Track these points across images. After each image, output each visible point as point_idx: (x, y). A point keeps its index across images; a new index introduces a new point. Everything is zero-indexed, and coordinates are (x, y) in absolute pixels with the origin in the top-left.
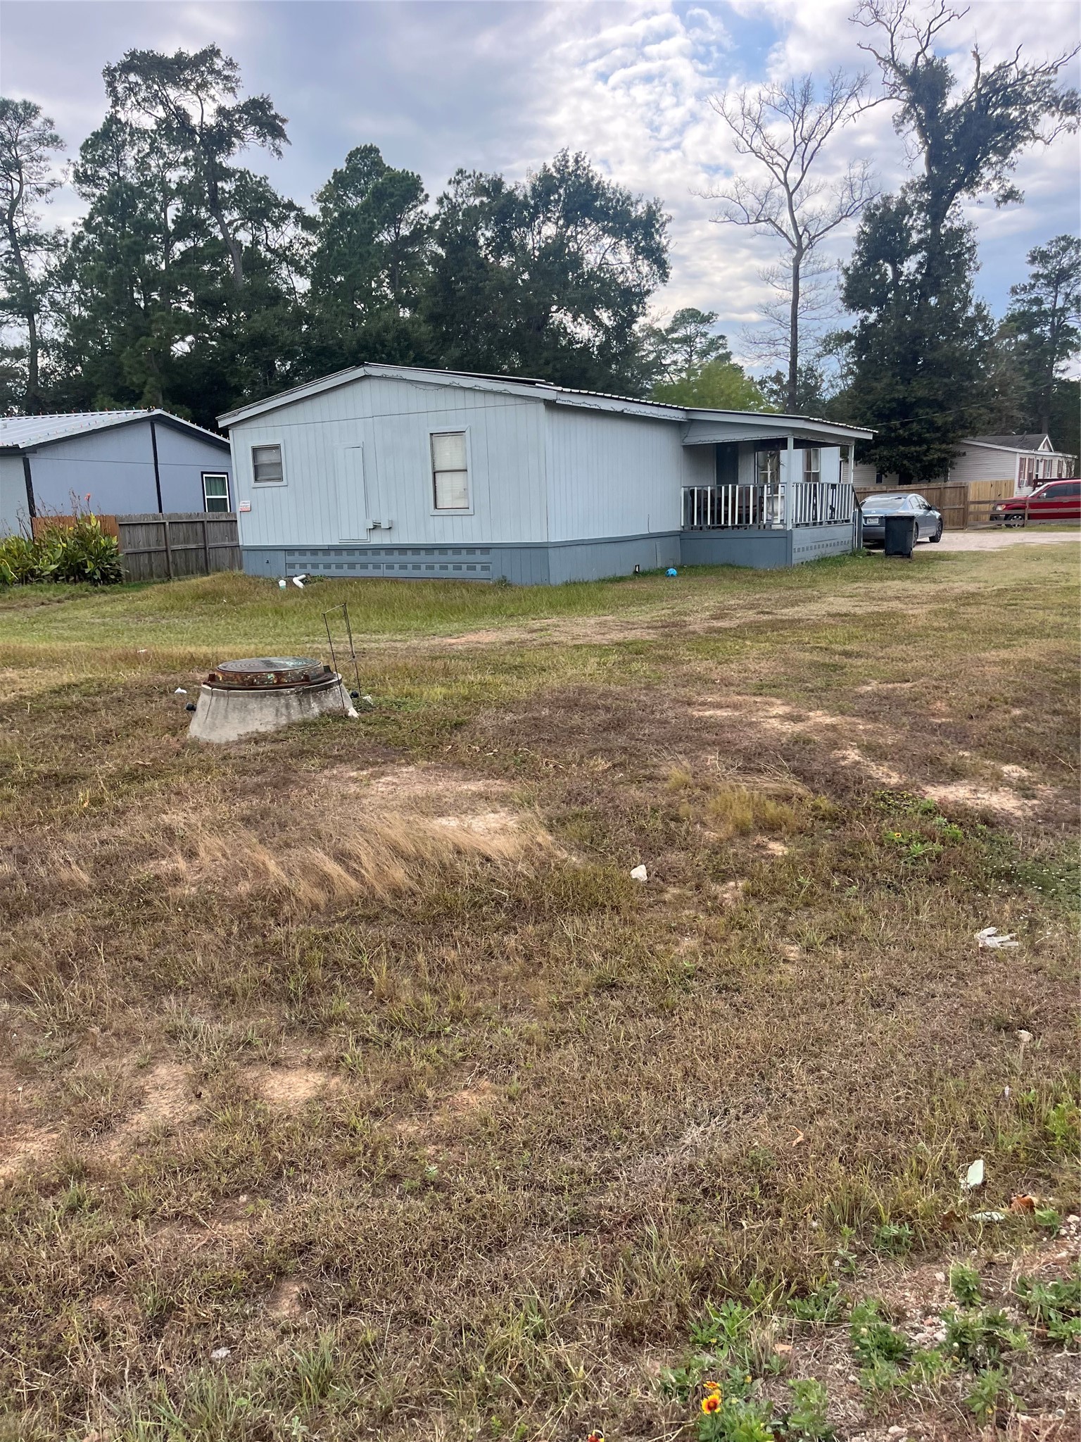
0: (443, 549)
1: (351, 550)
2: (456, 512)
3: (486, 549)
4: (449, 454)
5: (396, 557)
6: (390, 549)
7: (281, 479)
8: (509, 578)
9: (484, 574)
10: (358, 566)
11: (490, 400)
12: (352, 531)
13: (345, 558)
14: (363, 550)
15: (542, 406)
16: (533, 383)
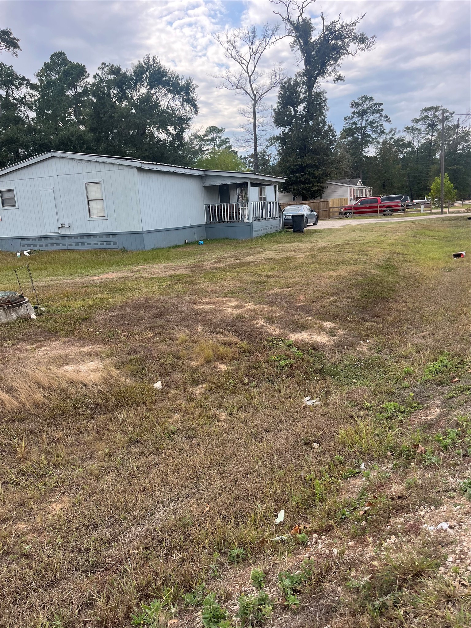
0: (95, 235)
1: (51, 238)
2: (98, 219)
3: (114, 235)
4: (94, 192)
5: (73, 240)
6: (70, 237)
7: (15, 205)
8: (126, 247)
9: (114, 246)
10: (55, 245)
11: (112, 168)
12: (52, 229)
13: (49, 241)
14: (58, 237)
15: (135, 170)
16: (131, 159)
